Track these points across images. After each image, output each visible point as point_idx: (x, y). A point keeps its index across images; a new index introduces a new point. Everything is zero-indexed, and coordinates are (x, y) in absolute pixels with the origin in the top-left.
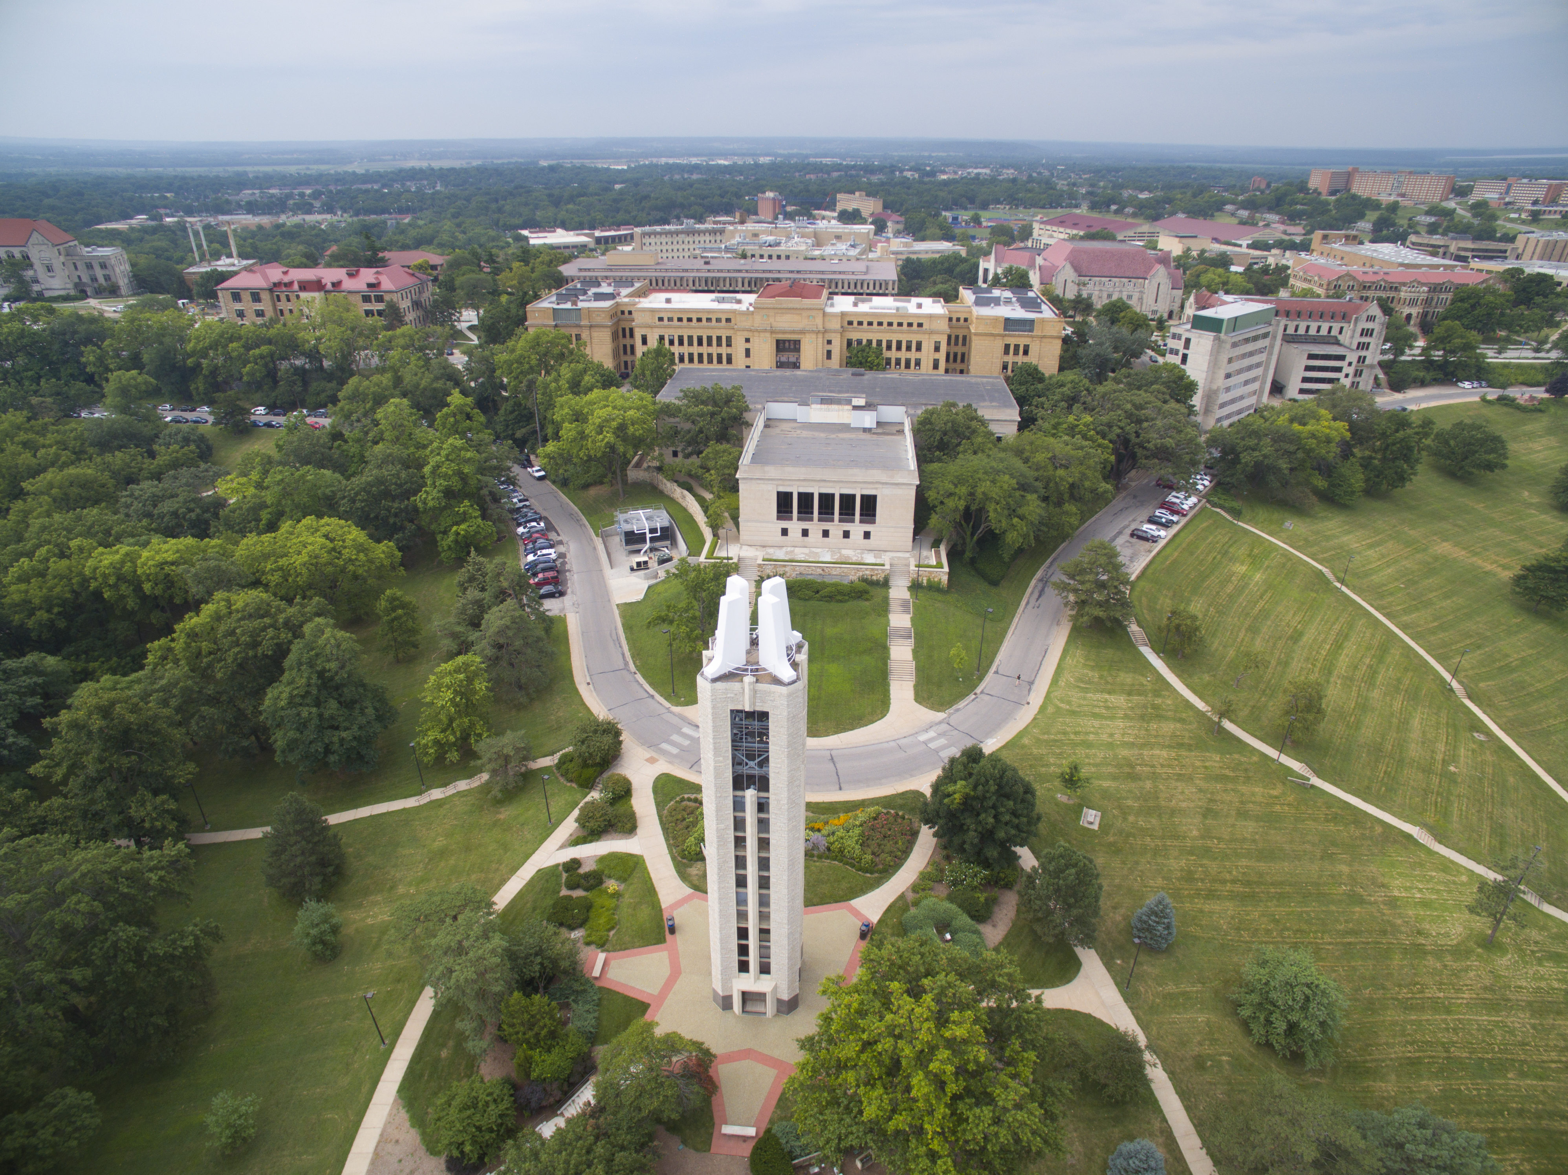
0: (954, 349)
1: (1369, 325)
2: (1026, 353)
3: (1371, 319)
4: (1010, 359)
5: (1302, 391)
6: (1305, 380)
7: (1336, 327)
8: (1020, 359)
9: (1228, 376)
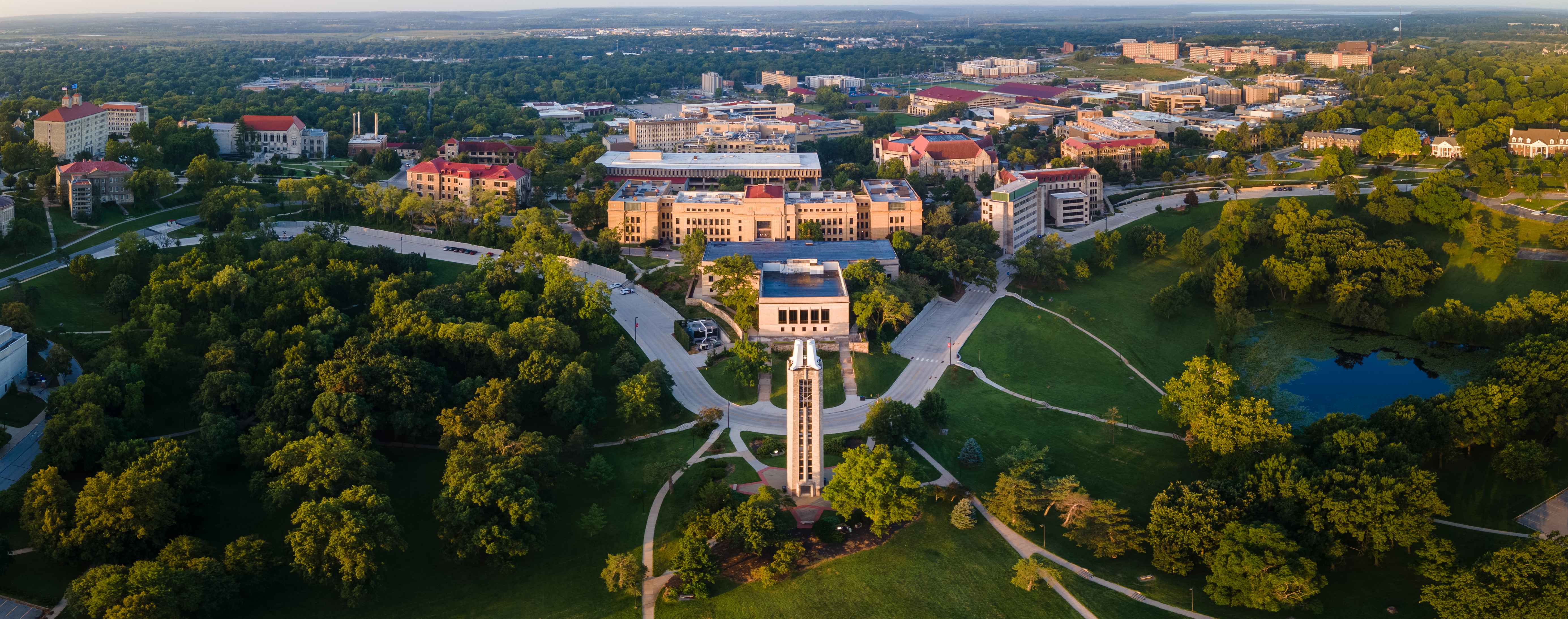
0: (861, 220)
1: (1093, 181)
2: (902, 221)
3: (1093, 177)
4: (894, 225)
5: (1065, 221)
6: (1065, 215)
7: (1077, 182)
8: (899, 224)
9: (1015, 223)
